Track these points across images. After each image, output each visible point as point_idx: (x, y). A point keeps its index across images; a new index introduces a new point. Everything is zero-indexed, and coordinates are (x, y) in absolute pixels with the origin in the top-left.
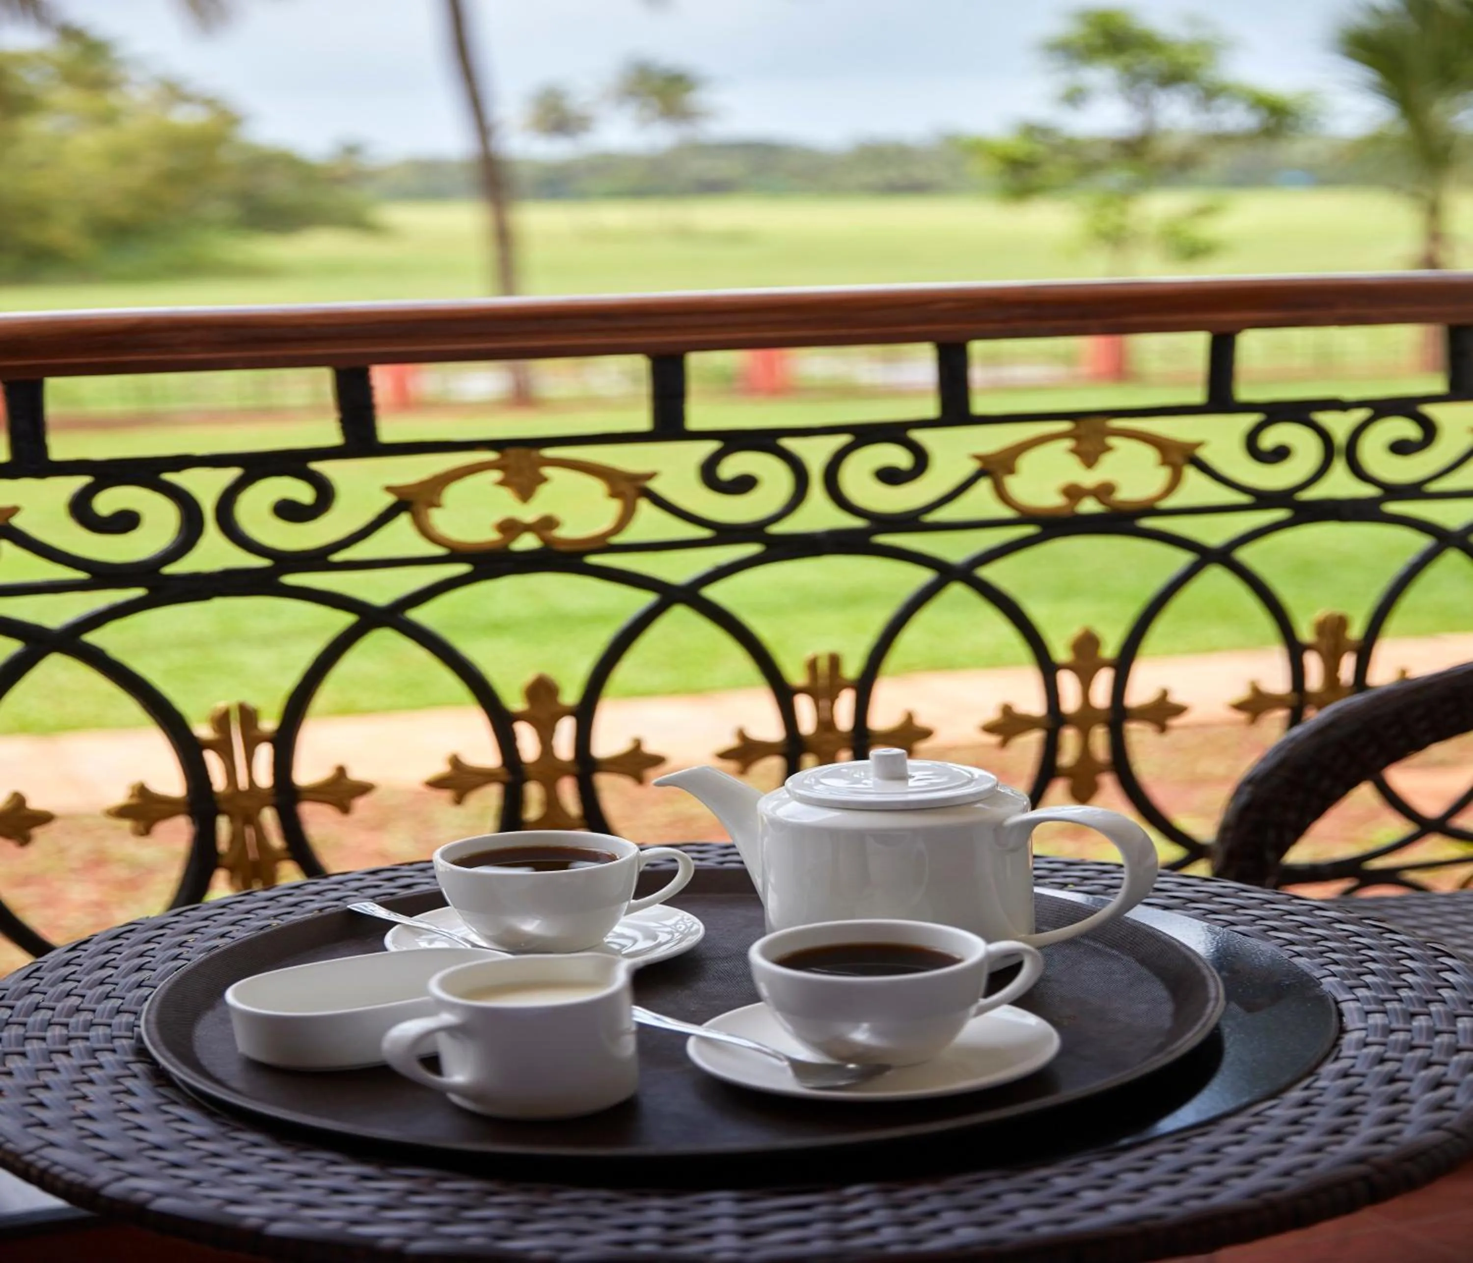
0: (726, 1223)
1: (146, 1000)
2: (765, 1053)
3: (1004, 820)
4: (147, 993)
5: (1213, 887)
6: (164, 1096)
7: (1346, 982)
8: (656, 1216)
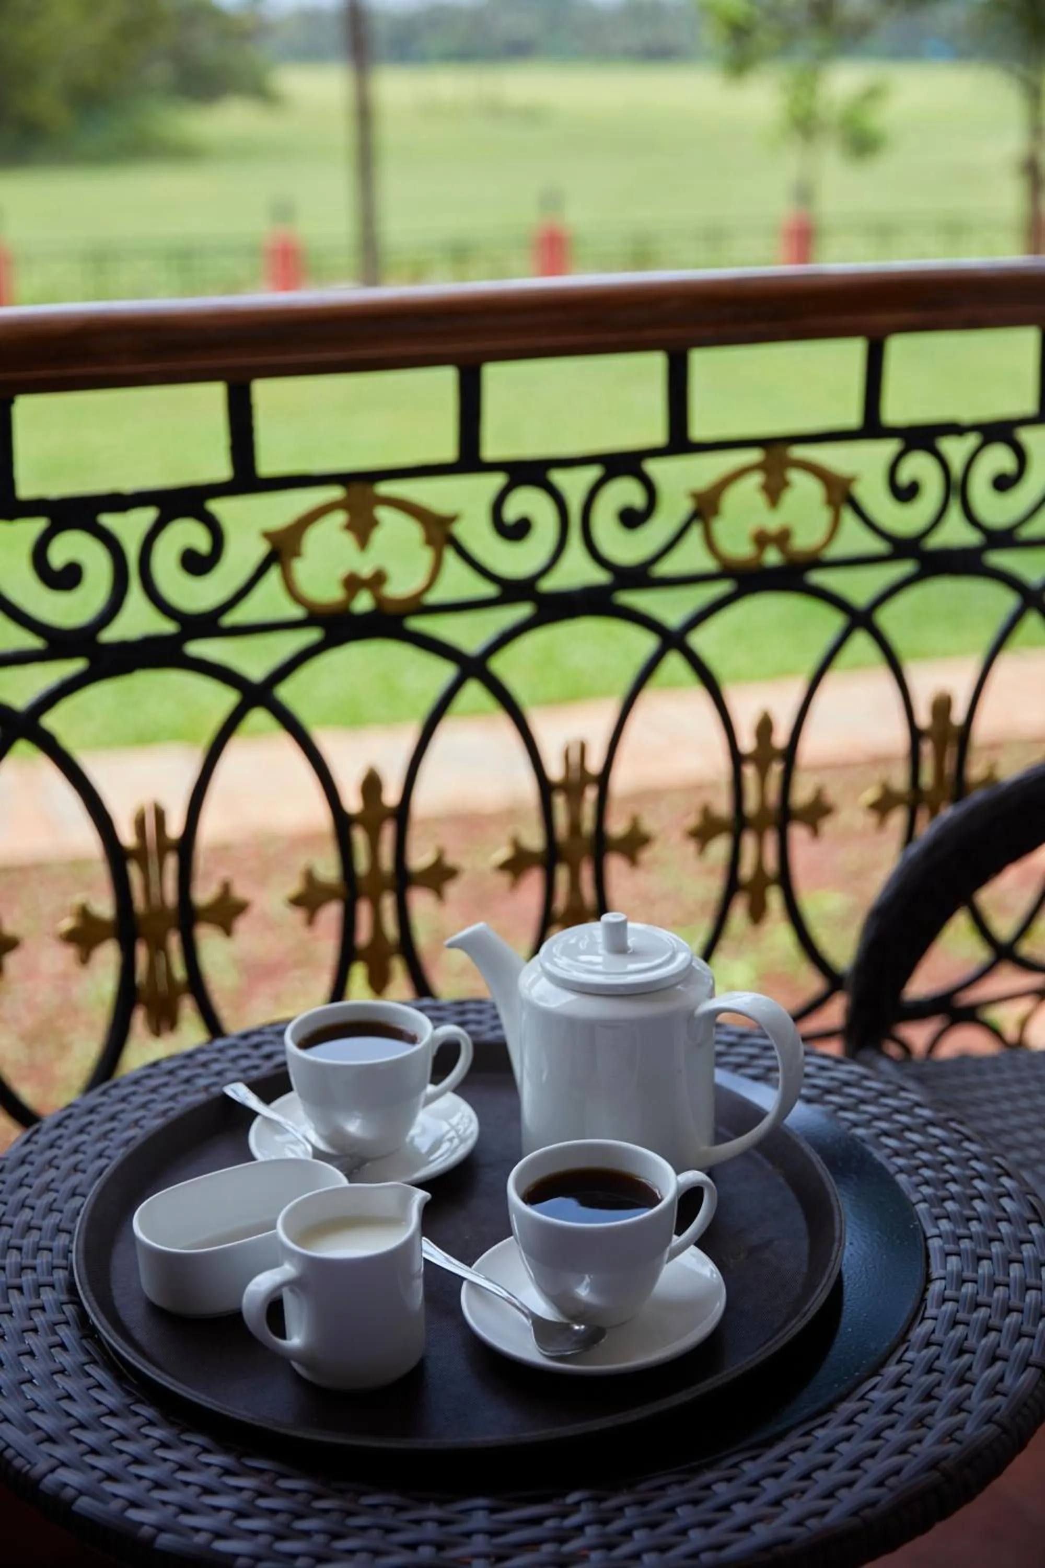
0: (480, 1543)
1: (78, 1214)
2: (514, 1305)
3: (696, 1008)
4: (78, 1205)
5: (843, 1072)
6: (87, 1353)
7: (934, 1210)
8: (430, 1530)
